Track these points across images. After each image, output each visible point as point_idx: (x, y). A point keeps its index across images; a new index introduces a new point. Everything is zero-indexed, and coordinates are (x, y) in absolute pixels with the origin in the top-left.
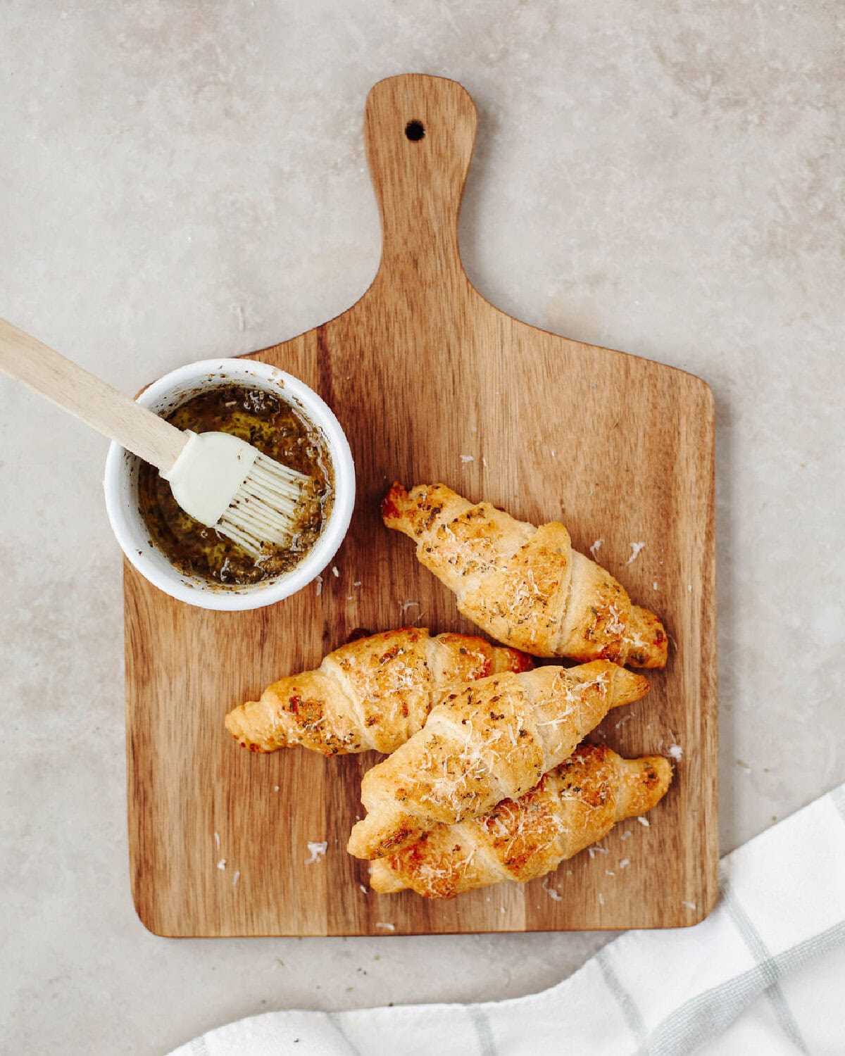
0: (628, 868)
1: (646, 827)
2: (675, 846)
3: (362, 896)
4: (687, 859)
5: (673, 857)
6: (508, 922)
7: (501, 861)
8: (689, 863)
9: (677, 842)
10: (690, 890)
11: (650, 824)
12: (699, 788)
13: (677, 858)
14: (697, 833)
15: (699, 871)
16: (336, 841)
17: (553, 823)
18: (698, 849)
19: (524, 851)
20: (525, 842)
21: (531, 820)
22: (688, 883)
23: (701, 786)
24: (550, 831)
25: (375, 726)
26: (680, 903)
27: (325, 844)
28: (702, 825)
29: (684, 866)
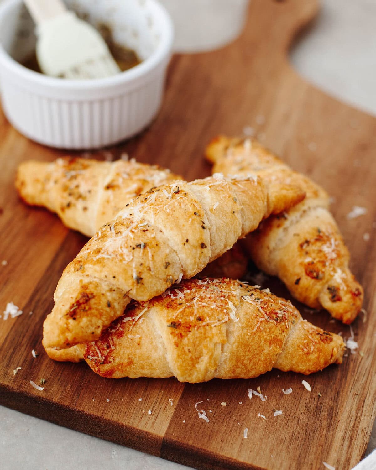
0: (279, 419)
1: (308, 391)
2: (330, 415)
3: (28, 359)
4: (338, 429)
5: (325, 424)
6: (149, 424)
7: (168, 321)
8: (339, 434)
9: (332, 414)
10: (333, 455)
11: (312, 389)
12: (365, 379)
13: (329, 426)
14: (353, 413)
15: (347, 443)
16: (31, 313)
17: (227, 306)
18: (351, 425)
19: (192, 319)
20: (196, 312)
21: (208, 296)
22: (333, 449)
23: (368, 377)
24: (222, 311)
25: (110, 192)
26: (321, 463)
27: (20, 313)
28: (360, 408)
29: (333, 437)
